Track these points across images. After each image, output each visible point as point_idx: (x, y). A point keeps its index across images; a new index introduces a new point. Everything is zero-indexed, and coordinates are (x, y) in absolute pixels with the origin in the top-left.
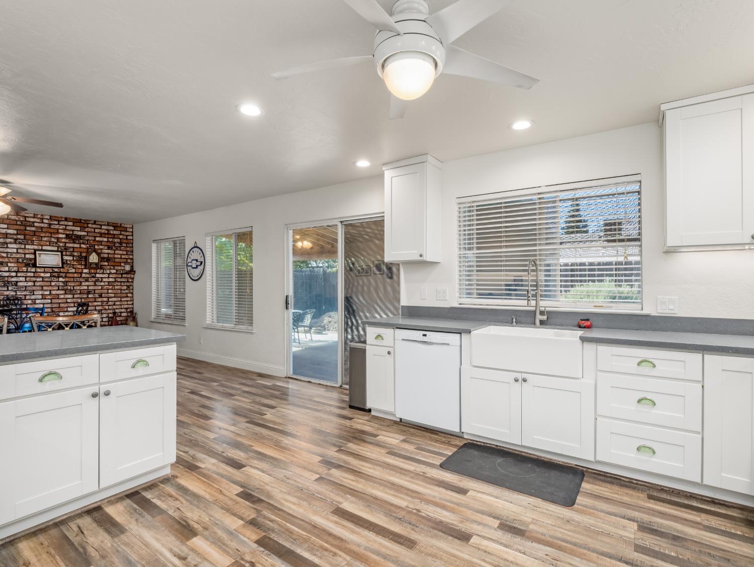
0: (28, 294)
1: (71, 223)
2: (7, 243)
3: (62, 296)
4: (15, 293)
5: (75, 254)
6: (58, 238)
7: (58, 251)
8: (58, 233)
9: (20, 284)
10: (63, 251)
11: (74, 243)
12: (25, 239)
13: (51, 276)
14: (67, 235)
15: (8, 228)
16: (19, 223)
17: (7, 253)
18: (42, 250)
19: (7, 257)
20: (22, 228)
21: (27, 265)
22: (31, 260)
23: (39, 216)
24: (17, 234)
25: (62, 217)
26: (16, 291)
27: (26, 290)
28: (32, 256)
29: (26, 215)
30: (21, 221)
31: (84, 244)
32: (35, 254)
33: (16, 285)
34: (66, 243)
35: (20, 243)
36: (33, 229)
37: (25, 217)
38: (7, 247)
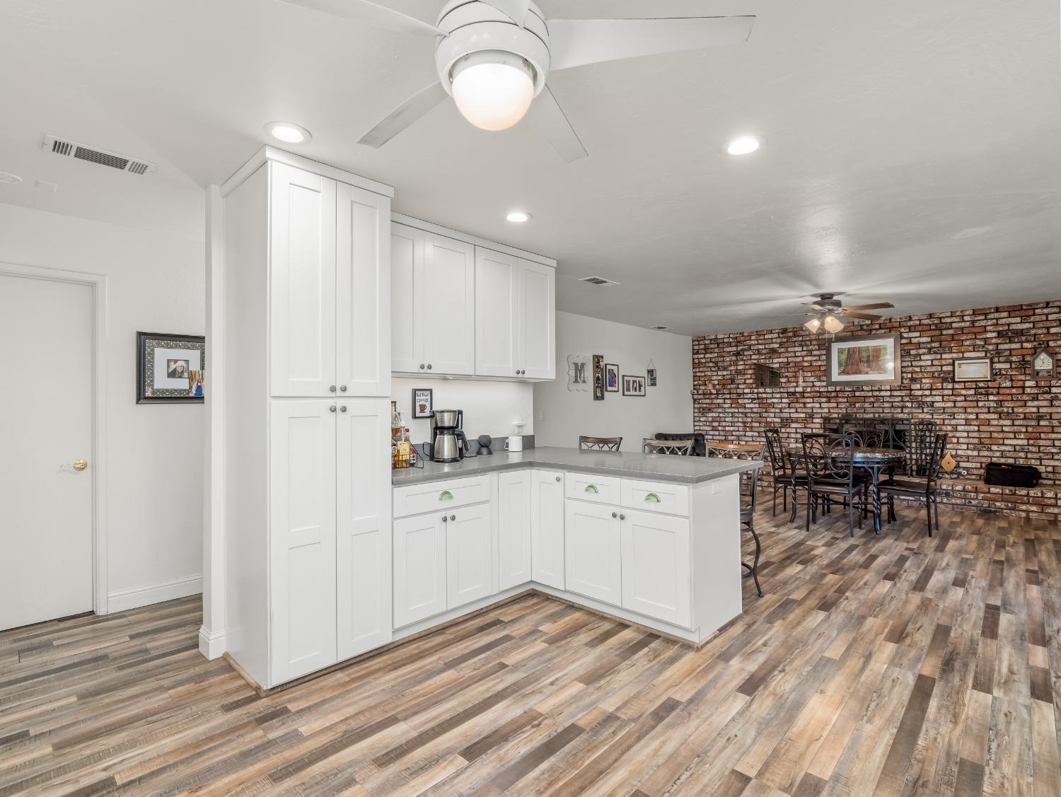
0: (947, 417)
1: (1005, 314)
2: (920, 355)
3: (995, 423)
4: (931, 417)
5: (1014, 359)
6: (985, 339)
7: (985, 357)
8: (986, 331)
9: (937, 405)
10: (996, 355)
11: (1011, 342)
12: (940, 347)
13: (975, 394)
14: (999, 332)
15: (920, 337)
16: (933, 327)
17: (921, 366)
18: (963, 358)
19: (921, 372)
20: (937, 333)
21: (944, 380)
22: (949, 372)
23: (958, 314)
24: (932, 342)
25: (990, 308)
26: (932, 414)
27: (944, 413)
28: (950, 368)
29: (941, 316)
30: (936, 325)
31: (1027, 341)
32: (953, 365)
33: (932, 406)
34: (997, 344)
35: (935, 353)
36: (951, 332)
37: (940, 318)
38: (921, 360)
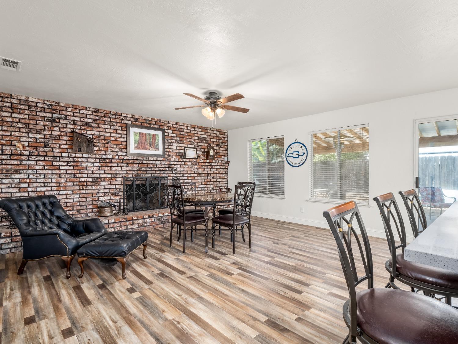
0: (181, 176)
1: (200, 130)
2: (172, 143)
3: (196, 178)
4: (175, 176)
5: (202, 150)
6: (194, 139)
7: (194, 148)
8: (194, 136)
9: (178, 169)
10: (197, 148)
11: (201, 142)
12: (180, 140)
13: (192, 165)
14: (198, 137)
15: (172, 133)
16: (177, 130)
17: (172, 149)
18: (187, 147)
19: (172, 152)
20: (178, 133)
21: (181, 157)
22: (182, 153)
23: (186, 125)
24: (177, 137)
25: (196, 126)
26: (176, 174)
27: (180, 174)
28: (183, 151)
29: (180, 124)
30: (178, 128)
31: (206, 143)
32: (184, 150)
33: (176, 170)
34: (198, 142)
35: (178, 143)
36: (183, 133)
37: (180, 125)
38: (172, 146)
